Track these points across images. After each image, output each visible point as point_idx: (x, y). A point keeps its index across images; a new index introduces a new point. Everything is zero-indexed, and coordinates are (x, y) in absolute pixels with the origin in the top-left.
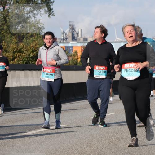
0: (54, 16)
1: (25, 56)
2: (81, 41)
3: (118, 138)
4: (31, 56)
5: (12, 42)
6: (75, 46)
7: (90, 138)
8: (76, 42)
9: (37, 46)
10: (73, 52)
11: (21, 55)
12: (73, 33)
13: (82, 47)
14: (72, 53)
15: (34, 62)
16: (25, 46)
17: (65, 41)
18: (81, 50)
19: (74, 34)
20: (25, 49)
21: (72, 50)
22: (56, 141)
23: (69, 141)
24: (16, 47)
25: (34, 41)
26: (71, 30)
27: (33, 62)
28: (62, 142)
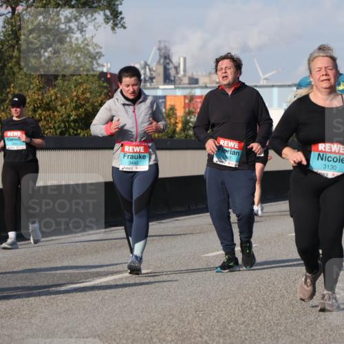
0: (125, 28)
1: (60, 118)
2: (184, 84)
3: (264, 300)
4: (72, 118)
5: (32, 86)
6: (171, 96)
7: (202, 299)
8: (172, 87)
9: (85, 96)
10: (165, 108)
11: (50, 115)
12: (168, 66)
13: (185, 97)
14: (164, 110)
15: (79, 131)
16: (59, 95)
17: (148, 85)
18: (185, 103)
19: (169, 69)
20: (60, 103)
21: (163, 104)
22: (126, 306)
23: (154, 306)
24: (40, 98)
25: (81, 84)
26: (162, 61)
27: (77, 131)
28: (138, 309)
